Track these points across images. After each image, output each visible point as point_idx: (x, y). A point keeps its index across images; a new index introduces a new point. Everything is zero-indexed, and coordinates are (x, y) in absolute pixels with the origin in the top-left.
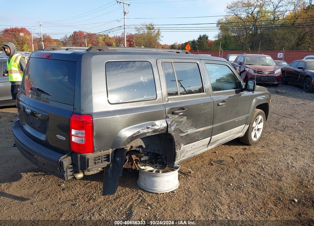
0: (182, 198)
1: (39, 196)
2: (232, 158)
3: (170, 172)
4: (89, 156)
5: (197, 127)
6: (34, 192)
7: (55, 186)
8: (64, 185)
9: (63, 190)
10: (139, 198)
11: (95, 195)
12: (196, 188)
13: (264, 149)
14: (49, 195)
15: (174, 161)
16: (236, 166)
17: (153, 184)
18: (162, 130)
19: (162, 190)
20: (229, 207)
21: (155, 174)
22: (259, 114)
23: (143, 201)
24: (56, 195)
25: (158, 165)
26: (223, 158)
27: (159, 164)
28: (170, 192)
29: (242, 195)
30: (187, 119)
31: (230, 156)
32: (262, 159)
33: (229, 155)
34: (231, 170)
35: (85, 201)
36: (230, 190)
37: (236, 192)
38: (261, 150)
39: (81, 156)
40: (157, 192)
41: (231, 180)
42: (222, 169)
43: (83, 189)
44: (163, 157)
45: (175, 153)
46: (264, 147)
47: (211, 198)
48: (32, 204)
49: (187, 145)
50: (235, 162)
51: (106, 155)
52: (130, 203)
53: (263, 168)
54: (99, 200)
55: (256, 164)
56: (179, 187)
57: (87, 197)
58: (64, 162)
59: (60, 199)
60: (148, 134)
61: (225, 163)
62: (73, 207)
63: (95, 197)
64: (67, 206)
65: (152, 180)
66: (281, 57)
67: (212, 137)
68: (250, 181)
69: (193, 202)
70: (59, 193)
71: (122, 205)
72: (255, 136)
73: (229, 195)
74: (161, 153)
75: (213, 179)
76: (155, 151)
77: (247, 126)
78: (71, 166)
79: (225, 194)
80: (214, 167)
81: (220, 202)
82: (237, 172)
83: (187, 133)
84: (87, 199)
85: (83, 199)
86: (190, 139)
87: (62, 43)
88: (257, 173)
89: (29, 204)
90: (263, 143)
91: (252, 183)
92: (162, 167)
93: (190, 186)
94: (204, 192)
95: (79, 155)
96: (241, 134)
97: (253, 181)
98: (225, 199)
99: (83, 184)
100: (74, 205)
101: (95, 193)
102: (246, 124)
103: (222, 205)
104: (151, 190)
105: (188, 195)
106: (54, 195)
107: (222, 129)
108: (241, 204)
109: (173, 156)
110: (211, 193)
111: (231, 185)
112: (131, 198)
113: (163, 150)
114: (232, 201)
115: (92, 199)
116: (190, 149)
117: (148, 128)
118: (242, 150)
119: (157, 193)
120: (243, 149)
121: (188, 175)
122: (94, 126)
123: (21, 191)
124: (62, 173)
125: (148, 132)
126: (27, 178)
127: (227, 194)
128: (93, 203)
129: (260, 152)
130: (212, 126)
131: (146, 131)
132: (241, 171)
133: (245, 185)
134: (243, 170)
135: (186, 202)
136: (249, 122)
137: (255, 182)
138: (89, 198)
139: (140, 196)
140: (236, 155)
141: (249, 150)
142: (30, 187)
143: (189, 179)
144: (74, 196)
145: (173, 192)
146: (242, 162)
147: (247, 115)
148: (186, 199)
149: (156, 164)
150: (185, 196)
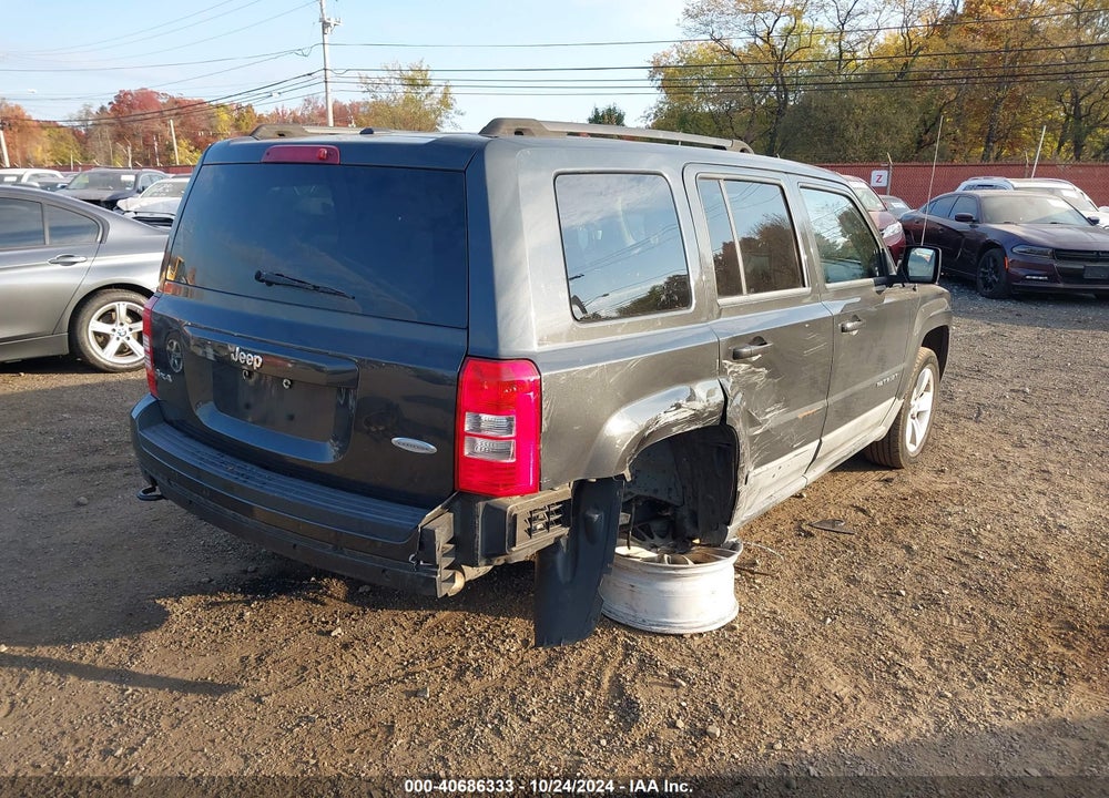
0: (768, 645)
1: (269, 672)
2: (863, 511)
3: (718, 559)
4: (516, 505)
5: (789, 405)
6: (242, 661)
7: (308, 638)
8: (339, 630)
9: (346, 646)
10: (627, 655)
11: (471, 654)
12: (797, 611)
13: (946, 477)
14: (304, 669)
15: (729, 523)
16: (888, 535)
17: (663, 604)
18: (712, 414)
19: (695, 625)
20: (931, 661)
21: (674, 569)
22: (926, 363)
23: (647, 663)
24: (331, 666)
25: (657, 540)
26: (833, 512)
27: (662, 537)
28: (719, 629)
29: (952, 621)
30: (768, 376)
31: (852, 506)
32: (957, 509)
33: (846, 502)
34: (880, 549)
35: (445, 678)
36: (907, 612)
37: (927, 614)
38: (939, 480)
39: (487, 507)
40: (681, 632)
41: (895, 580)
42: (848, 547)
43: (417, 638)
44: (684, 512)
45: (736, 494)
46: (943, 471)
47: (860, 639)
48: (258, 700)
49: (764, 467)
50: (878, 523)
51: (558, 504)
52: (608, 673)
53: (974, 537)
54: (496, 671)
55: (947, 526)
56: (740, 611)
57: (448, 666)
58: (436, 531)
59: (351, 677)
60: (674, 429)
61: (849, 529)
62: (413, 700)
63: (476, 661)
64: (391, 698)
65: (662, 592)
66: (884, 183)
67: (823, 439)
68: (956, 578)
69: (812, 655)
70: (337, 661)
71: (580, 682)
72: (913, 441)
73: (913, 627)
74: (675, 500)
75: (835, 580)
76: (656, 491)
77: (899, 403)
78: (452, 546)
79: (897, 624)
80: (819, 541)
81: (896, 649)
82: (899, 555)
83: (766, 426)
84: (450, 673)
85: (436, 673)
86: (774, 447)
87: (74, 133)
88: (966, 553)
89: (250, 705)
90: (933, 460)
91: (964, 585)
92: (675, 547)
93: (774, 606)
94: (829, 620)
95: (481, 505)
96: (880, 432)
97: (964, 576)
98: (906, 639)
99: (410, 623)
100: (415, 694)
101: (468, 647)
102: (898, 396)
103: (907, 656)
104: (657, 625)
105: (782, 633)
106: (324, 666)
107: (846, 413)
108: (962, 649)
109: (728, 502)
110: (852, 624)
111: (903, 593)
112: (600, 658)
113: (684, 487)
114: (930, 644)
115: (468, 669)
116: (770, 480)
117: (678, 406)
118: (878, 485)
119: (682, 635)
120: (879, 480)
121: (752, 573)
122: (544, 399)
123: (189, 663)
124: (425, 571)
125: (676, 423)
126: (189, 616)
127: (904, 622)
128: (478, 682)
129: (940, 487)
130: (819, 406)
131: (671, 417)
132: (909, 548)
133: (947, 592)
134: (915, 547)
135: (790, 657)
136: (903, 390)
137: (970, 579)
138: (455, 666)
139: (626, 647)
140: (867, 500)
141: (902, 482)
142: (217, 647)
143: (759, 585)
144: (398, 666)
145: (730, 627)
146: (901, 521)
147: (900, 367)
148: (783, 646)
149: (652, 538)
150: (775, 639)
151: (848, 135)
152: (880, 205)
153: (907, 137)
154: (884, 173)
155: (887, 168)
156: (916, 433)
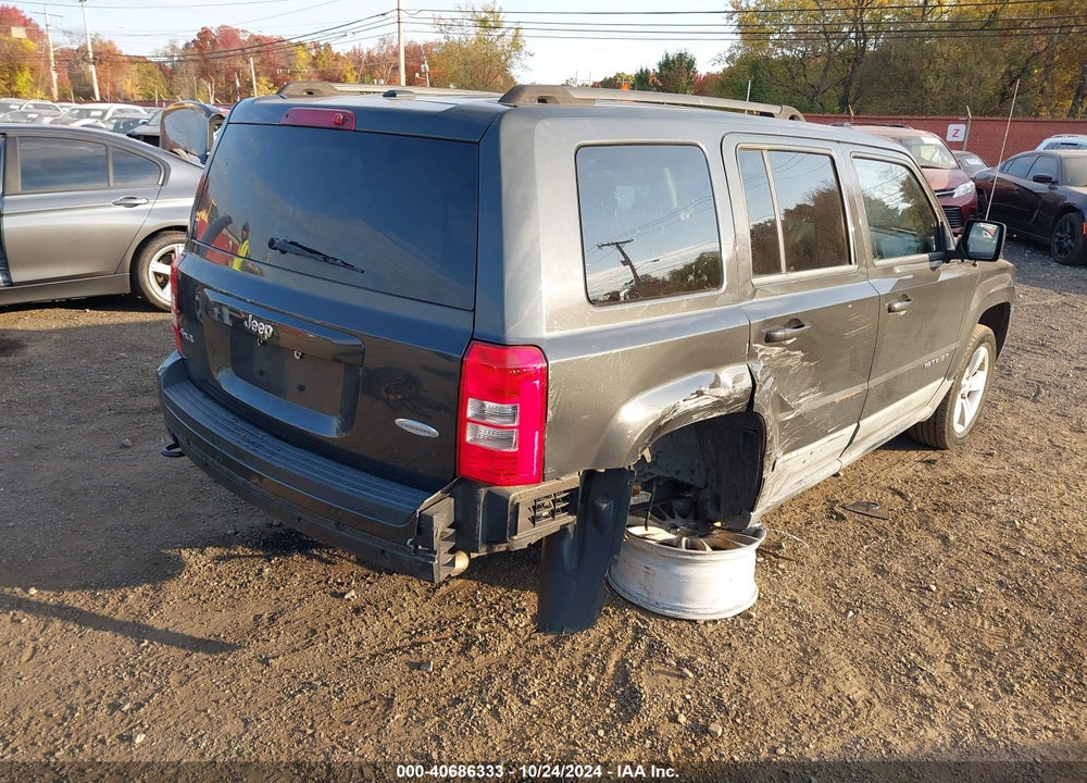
0: (783, 637)
1: (279, 633)
2: (900, 494)
3: (738, 547)
5: (826, 389)
6: (255, 619)
7: (322, 600)
8: (353, 593)
9: (357, 610)
10: (636, 639)
11: (479, 628)
12: (819, 601)
13: (994, 462)
14: (314, 632)
15: (752, 509)
16: (925, 523)
17: (679, 588)
18: (737, 401)
19: (710, 611)
20: (955, 666)
21: (691, 554)
22: (981, 342)
23: (656, 649)
24: (340, 631)
26: (869, 494)
27: (684, 517)
28: (735, 617)
29: (983, 623)
30: (803, 359)
31: (890, 488)
32: (1002, 497)
33: (884, 484)
34: (914, 538)
35: (450, 651)
36: (936, 610)
37: (957, 614)
38: (986, 465)
39: (489, 493)
40: (695, 617)
41: (926, 572)
42: (880, 533)
43: (427, 606)
44: (706, 495)
45: (761, 482)
46: (991, 455)
47: (882, 637)
48: (265, 662)
49: (794, 453)
50: (915, 509)
51: (565, 492)
52: (615, 657)
53: (1018, 530)
54: (502, 648)
55: (989, 516)
56: (759, 598)
57: (455, 638)
59: (358, 644)
60: (695, 417)
61: (884, 512)
62: (415, 672)
63: (483, 634)
64: (395, 666)
65: (678, 576)
66: (961, 138)
67: (861, 423)
68: (991, 574)
69: (829, 651)
70: (346, 625)
71: (585, 665)
72: (962, 421)
73: (941, 627)
74: (698, 481)
75: (862, 569)
76: (678, 472)
77: (948, 384)
78: (452, 531)
79: (924, 623)
80: (850, 526)
81: (919, 651)
82: (934, 545)
83: (798, 411)
84: (456, 646)
85: (443, 645)
86: (805, 432)
87: (160, 69)
88: (1007, 548)
89: (257, 666)
90: (981, 442)
91: (1001, 583)
92: (696, 528)
93: (795, 594)
94: (851, 613)
95: (483, 491)
96: (926, 413)
97: (1002, 574)
98: (932, 640)
99: (423, 590)
100: (418, 666)
101: (477, 620)
102: (947, 376)
103: (930, 659)
104: (671, 609)
105: (799, 625)
106: (333, 630)
107: (889, 395)
108: (990, 655)
109: (753, 488)
110: (875, 619)
111: (934, 588)
112: (609, 640)
113: (708, 470)
114: (957, 647)
115: (474, 643)
116: (800, 466)
117: (700, 394)
118: (920, 466)
119: (695, 621)
120: (921, 461)
121: (776, 556)
122: (550, 387)
123: (205, 618)
124: (423, 556)
125: (697, 410)
126: (210, 569)
127: (930, 621)
128: (482, 658)
129: (986, 472)
130: (857, 390)
131: (691, 405)
132: (945, 539)
133: (980, 590)
134: (952, 538)
135: (805, 651)
136: (953, 370)
137: (1008, 577)
138: (462, 639)
139: (636, 629)
140: (907, 482)
141: (946, 465)
142: (234, 603)
143: (783, 570)
144: (406, 635)
145: (746, 615)
146: (941, 508)
147: (952, 347)
148: (800, 639)
149: (673, 518)
150: (793, 630)
151: (927, 86)
152: (953, 163)
153: (990, 90)
154: (962, 127)
155: (965, 122)
156: (965, 412)
